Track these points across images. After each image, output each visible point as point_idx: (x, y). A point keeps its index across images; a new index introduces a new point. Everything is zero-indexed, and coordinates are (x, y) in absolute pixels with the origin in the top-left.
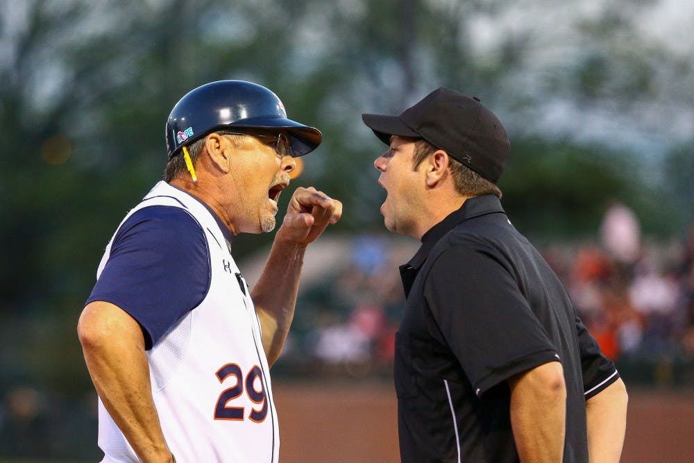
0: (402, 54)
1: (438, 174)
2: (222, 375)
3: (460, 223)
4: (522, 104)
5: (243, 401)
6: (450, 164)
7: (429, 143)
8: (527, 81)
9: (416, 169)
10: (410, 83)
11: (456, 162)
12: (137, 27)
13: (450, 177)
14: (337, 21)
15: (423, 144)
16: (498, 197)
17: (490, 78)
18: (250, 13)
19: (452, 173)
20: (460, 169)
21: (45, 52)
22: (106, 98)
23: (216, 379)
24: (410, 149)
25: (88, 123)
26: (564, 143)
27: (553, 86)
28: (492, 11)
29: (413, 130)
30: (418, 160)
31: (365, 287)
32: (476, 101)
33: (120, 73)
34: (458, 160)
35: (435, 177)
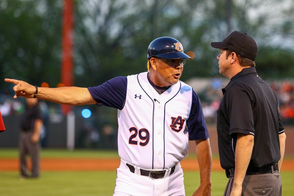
0: (227, 20)
1: (234, 60)
2: (131, 130)
3: (240, 77)
4: (265, 36)
5: (137, 139)
6: (237, 56)
7: (230, 50)
8: (266, 29)
9: (227, 59)
10: (229, 29)
11: (238, 55)
12: (143, 12)
13: (238, 60)
14: (206, 10)
15: (229, 50)
16: (254, 66)
17: (255, 28)
18: (179, 7)
19: (238, 59)
20: (240, 57)
21: (114, 20)
22: (133, 34)
23: (129, 131)
24: (225, 53)
25: (127, 42)
26: (278, 48)
27: (275, 31)
28: (256, 6)
29: (225, 46)
30: (228, 56)
31: (215, 94)
32: (246, 35)
33: (137, 26)
34: (239, 55)
35: (233, 61)
